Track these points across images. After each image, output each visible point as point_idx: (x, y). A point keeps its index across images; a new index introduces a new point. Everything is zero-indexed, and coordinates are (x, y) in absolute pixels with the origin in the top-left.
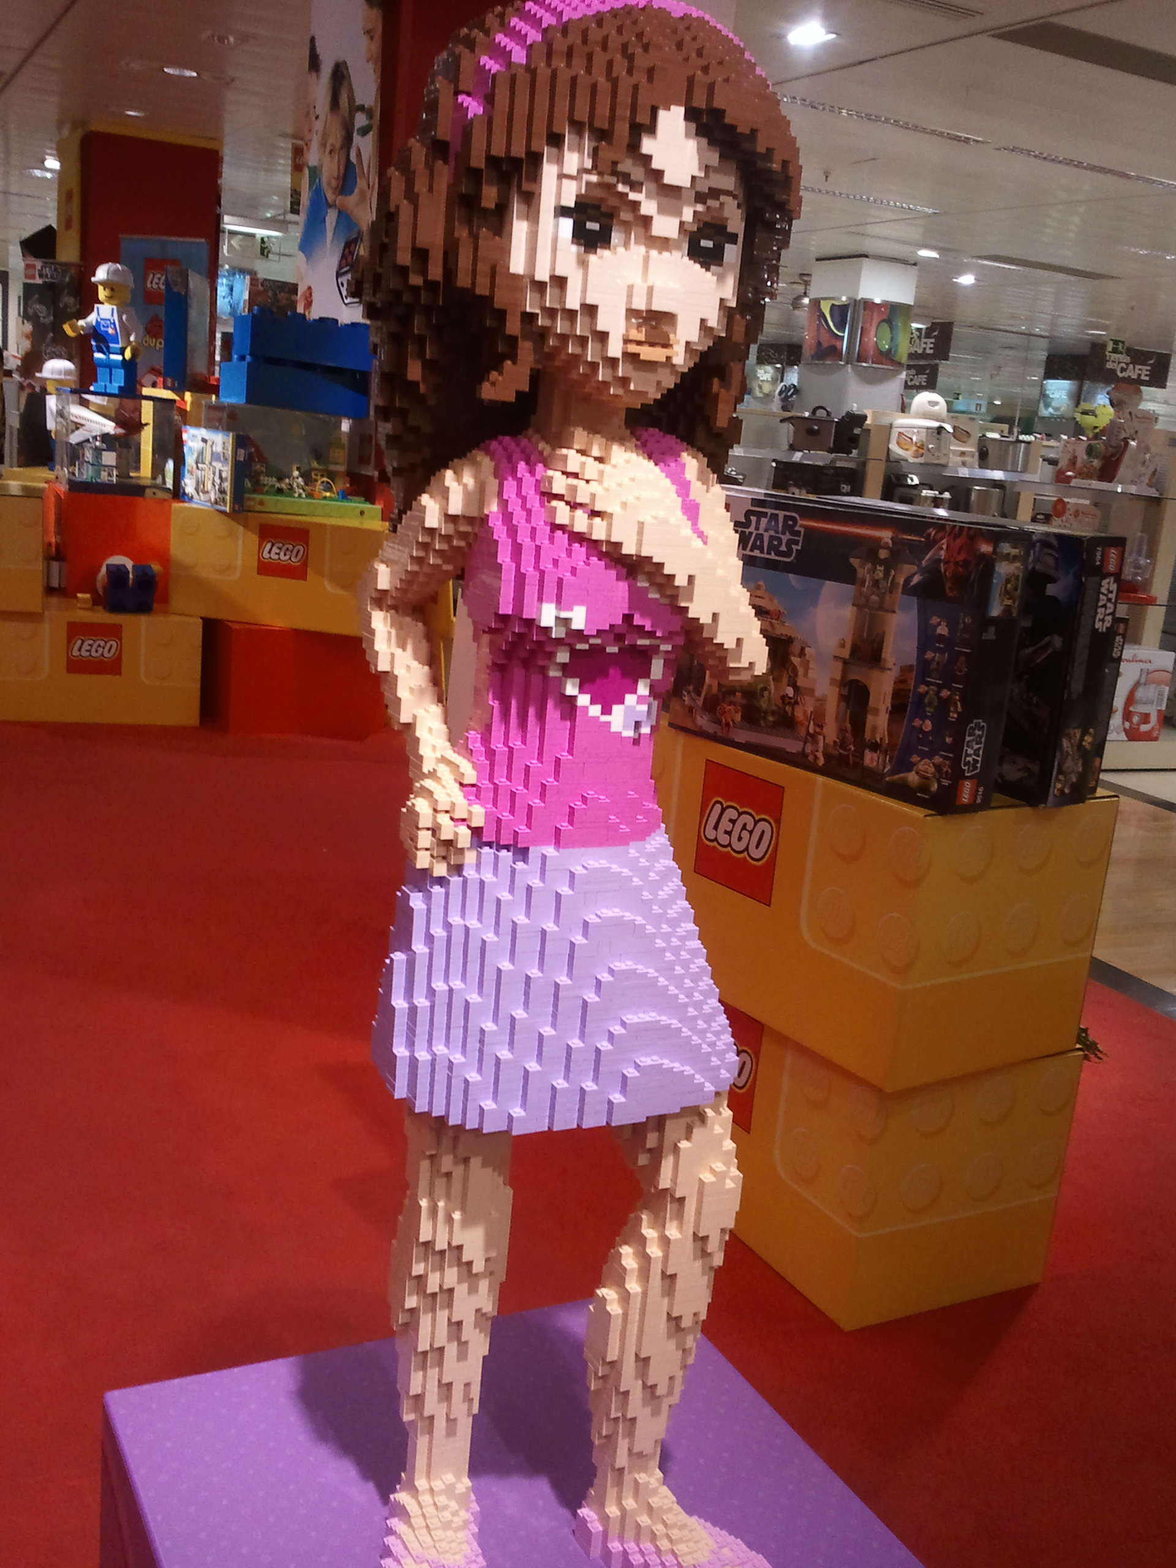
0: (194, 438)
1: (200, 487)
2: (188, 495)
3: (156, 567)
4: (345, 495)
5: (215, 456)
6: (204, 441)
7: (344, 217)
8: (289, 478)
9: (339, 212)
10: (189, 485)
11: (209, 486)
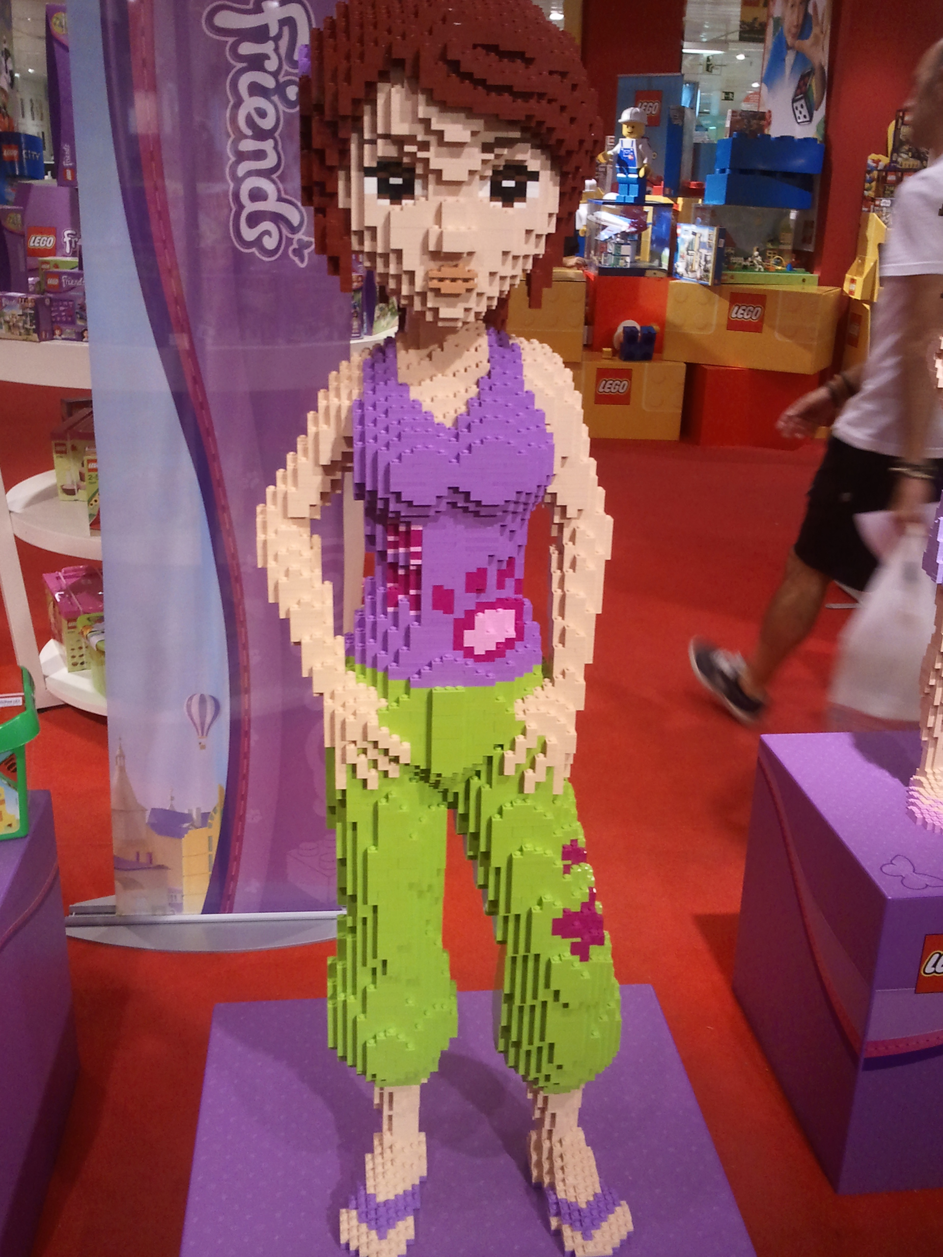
0: (686, 232)
1: (689, 267)
2: (678, 274)
3: (656, 328)
4: (792, 267)
5: (702, 245)
6: (694, 234)
7: (801, 58)
8: (751, 257)
9: (797, 52)
10: (680, 267)
11: (696, 267)
